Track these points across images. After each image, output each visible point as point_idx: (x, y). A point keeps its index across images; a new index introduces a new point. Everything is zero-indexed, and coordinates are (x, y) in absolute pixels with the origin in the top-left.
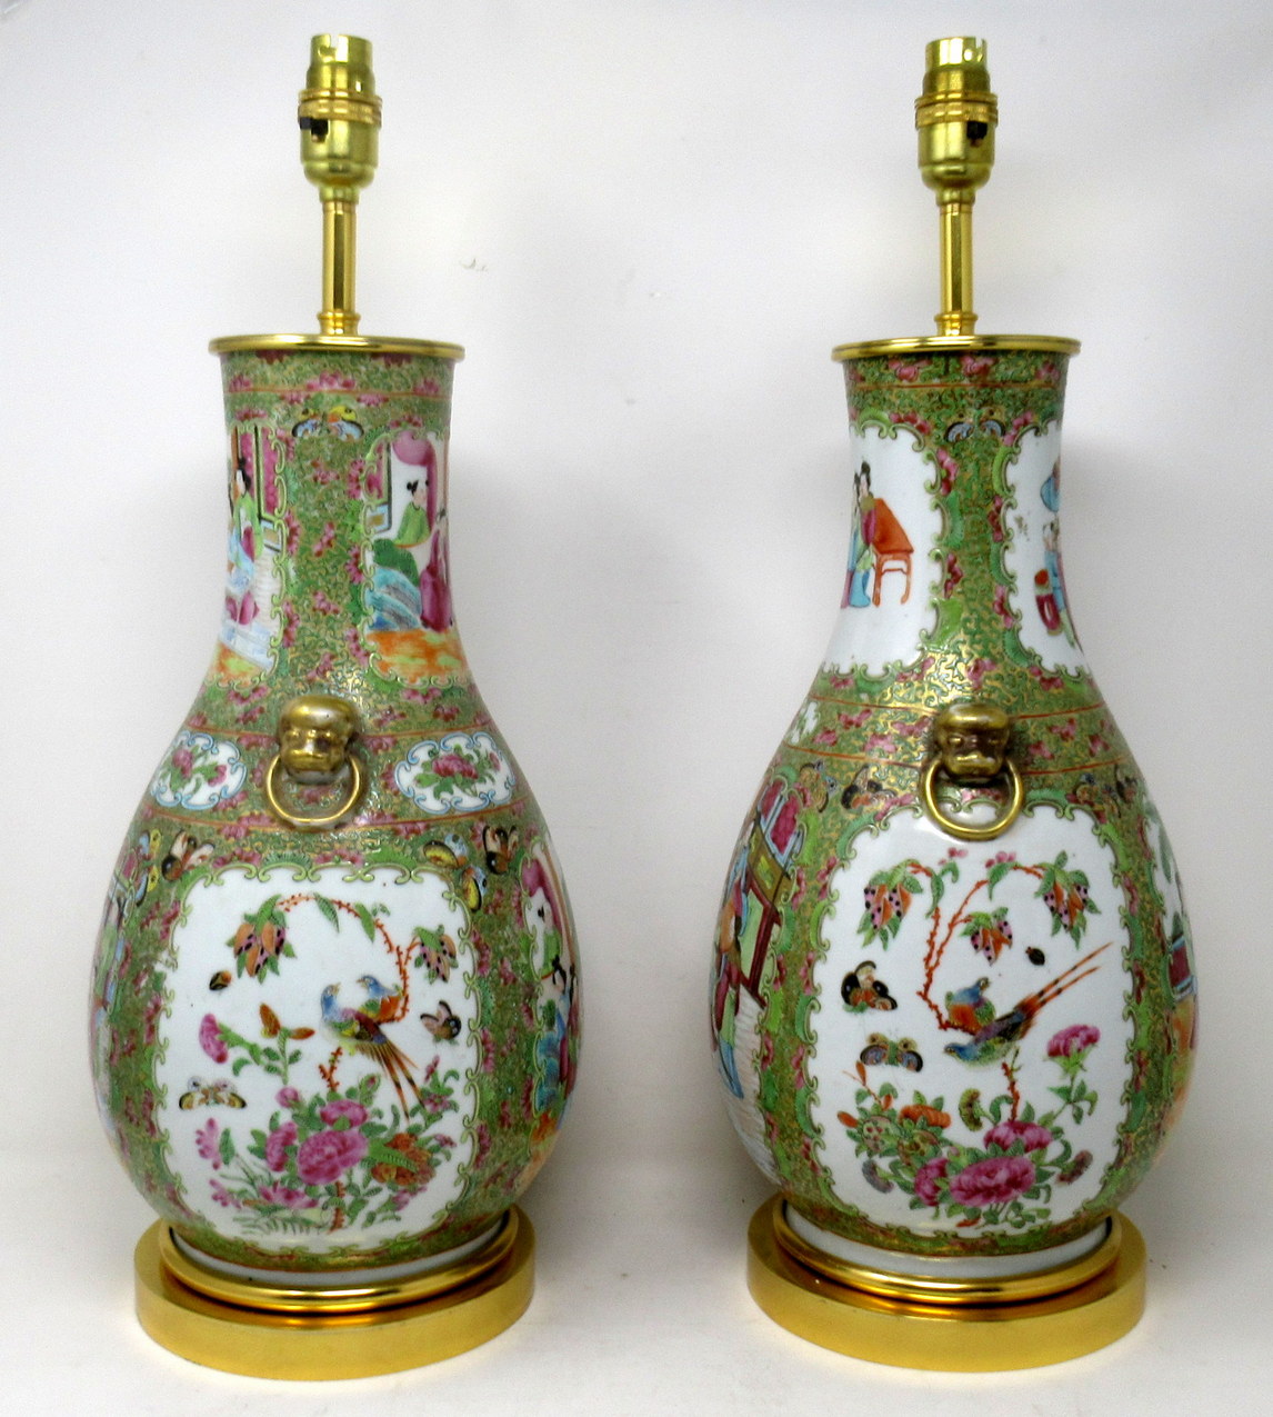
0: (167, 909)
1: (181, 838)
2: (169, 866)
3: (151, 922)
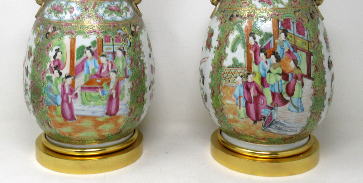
0: (138, 44)
1: (132, 26)
2: (133, 34)
3: (136, 49)
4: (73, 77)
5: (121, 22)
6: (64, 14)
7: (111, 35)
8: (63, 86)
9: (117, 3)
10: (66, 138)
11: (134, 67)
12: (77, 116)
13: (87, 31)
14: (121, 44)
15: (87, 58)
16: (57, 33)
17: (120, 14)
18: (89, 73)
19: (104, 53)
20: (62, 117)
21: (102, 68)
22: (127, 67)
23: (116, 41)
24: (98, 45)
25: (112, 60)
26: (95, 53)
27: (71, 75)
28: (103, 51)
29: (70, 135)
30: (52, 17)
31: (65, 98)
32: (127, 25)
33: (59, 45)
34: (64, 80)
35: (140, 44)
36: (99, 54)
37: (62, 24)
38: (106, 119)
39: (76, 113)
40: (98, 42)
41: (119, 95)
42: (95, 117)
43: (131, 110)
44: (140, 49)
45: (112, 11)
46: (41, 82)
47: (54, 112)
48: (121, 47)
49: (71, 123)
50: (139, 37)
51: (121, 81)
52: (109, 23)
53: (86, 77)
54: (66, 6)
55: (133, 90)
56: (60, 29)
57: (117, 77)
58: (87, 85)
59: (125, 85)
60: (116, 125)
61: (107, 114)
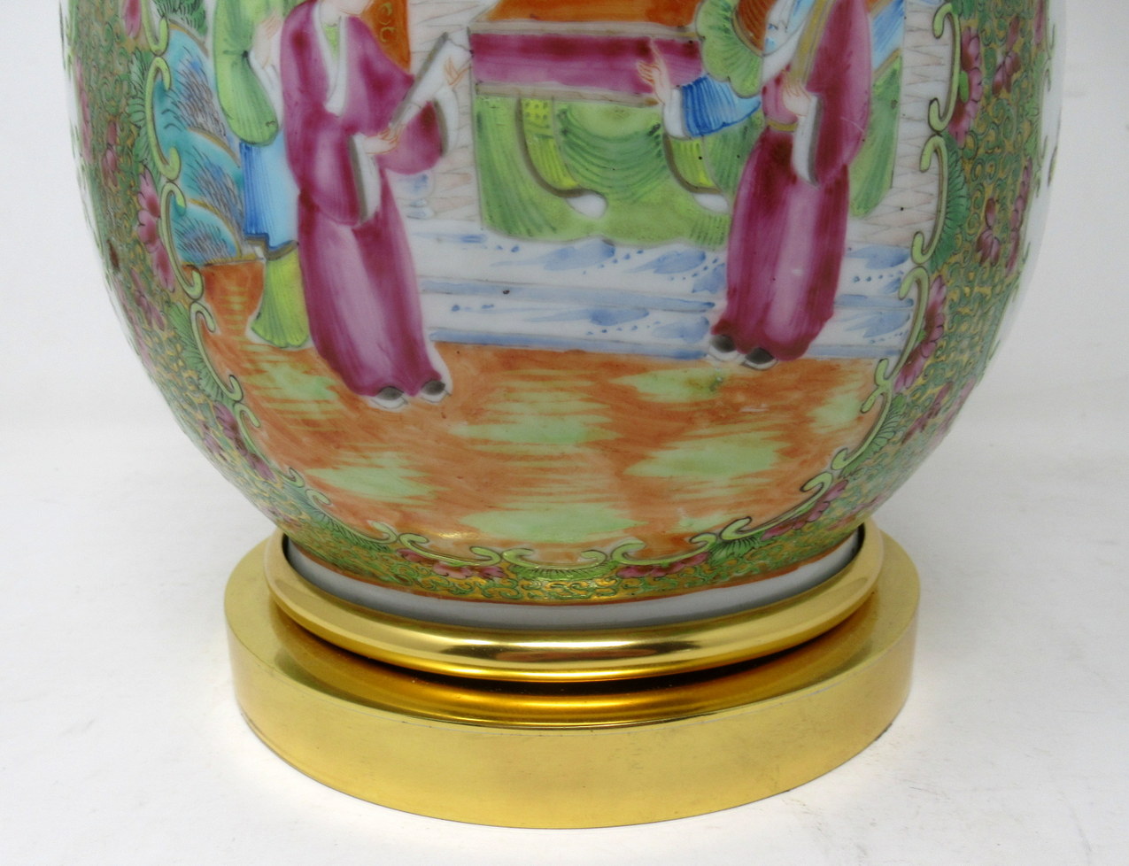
8: (300, 44)
10: (378, 545)
12: (450, 346)
20: (321, 364)
29: (407, 521)
31: (325, 168)
38: (715, 385)
39: (436, 316)
41: (846, 154)
42: (615, 366)
47: (251, 318)
49: (399, 419)
51: (869, 4)
58: (534, 17)
59: (909, 58)
60: (789, 453)
61: (728, 334)
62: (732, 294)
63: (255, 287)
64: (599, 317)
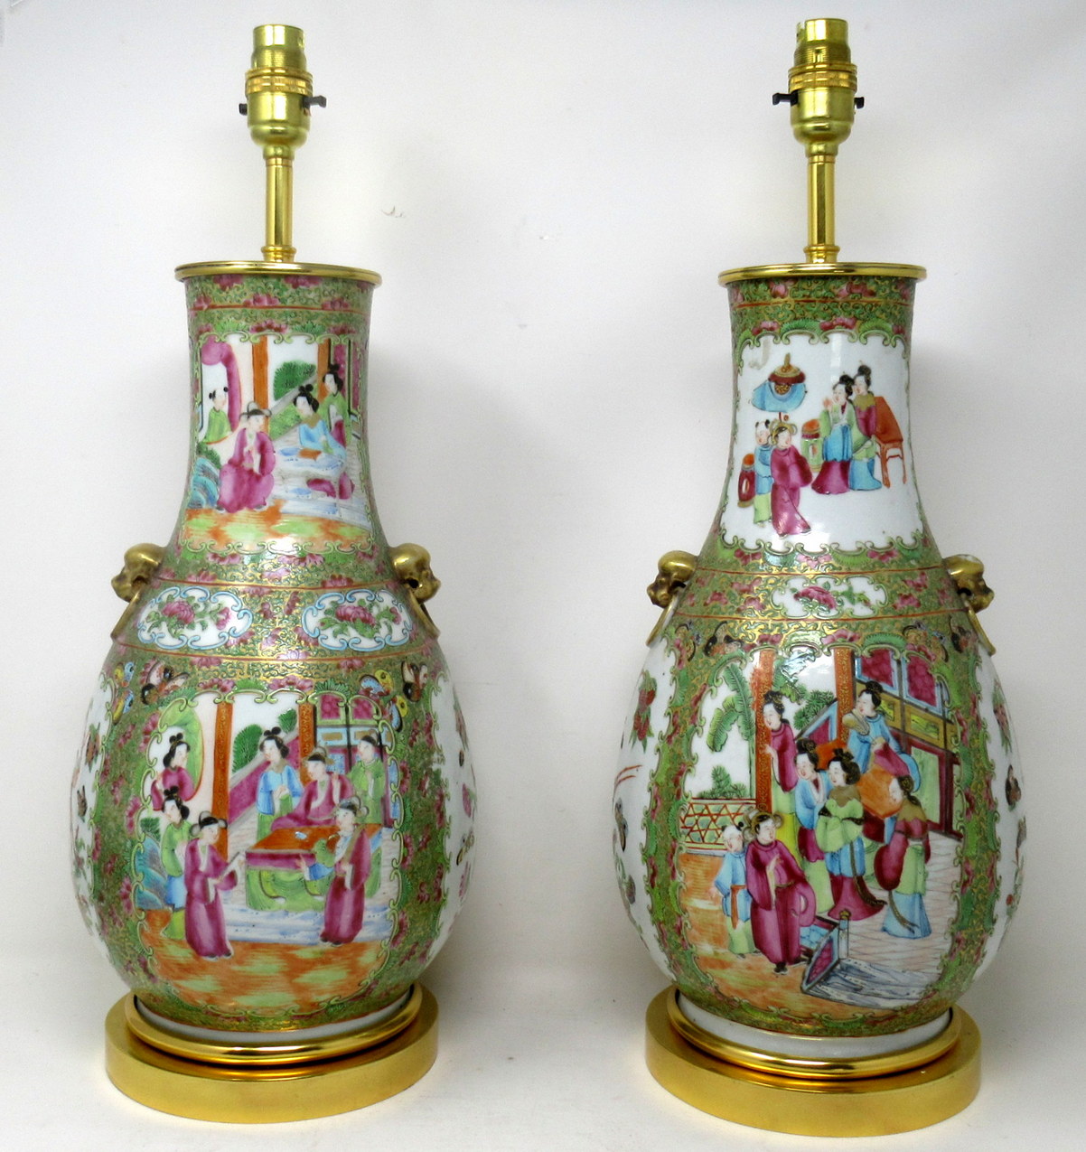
0: (424, 723)
1: (406, 667)
2: (409, 691)
3: (417, 737)
4: (222, 824)
5: (372, 654)
6: (198, 627)
7: (342, 695)
8: (192, 850)
9: (361, 596)
10: (198, 1010)
11: (411, 795)
13: (268, 681)
14: (372, 722)
15: (268, 763)
16: (175, 687)
17: (369, 631)
18: (272, 812)
19: (318, 751)
20: (188, 946)
21: (311, 795)
22: (391, 793)
23: (357, 714)
24: (302, 723)
25: (343, 773)
26: (290, 748)
27: (215, 817)
28: (315, 742)
29: (211, 1000)
30: (162, 637)
31: (197, 886)
32: (391, 665)
33: (183, 724)
34: (196, 830)
35: (431, 725)
36: (304, 753)
37: (192, 658)
38: (322, 953)
39: (230, 933)
40: (302, 718)
41: (363, 880)
42: (289, 948)
43: (401, 925)
44: (431, 737)
45: (345, 622)
46: (124, 837)
47: (163, 929)
48: (372, 731)
49: (213, 964)
50: (428, 700)
51: (370, 835)
52: (334, 657)
53: (261, 824)
54: (206, 605)
55: (407, 863)
56: (185, 674)
57: (357, 824)
58: (266, 848)
59: (383, 849)
60: (352, 973)
61: (326, 937)
62: (326, 925)
63: (167, 919)
64: (283, 933)
